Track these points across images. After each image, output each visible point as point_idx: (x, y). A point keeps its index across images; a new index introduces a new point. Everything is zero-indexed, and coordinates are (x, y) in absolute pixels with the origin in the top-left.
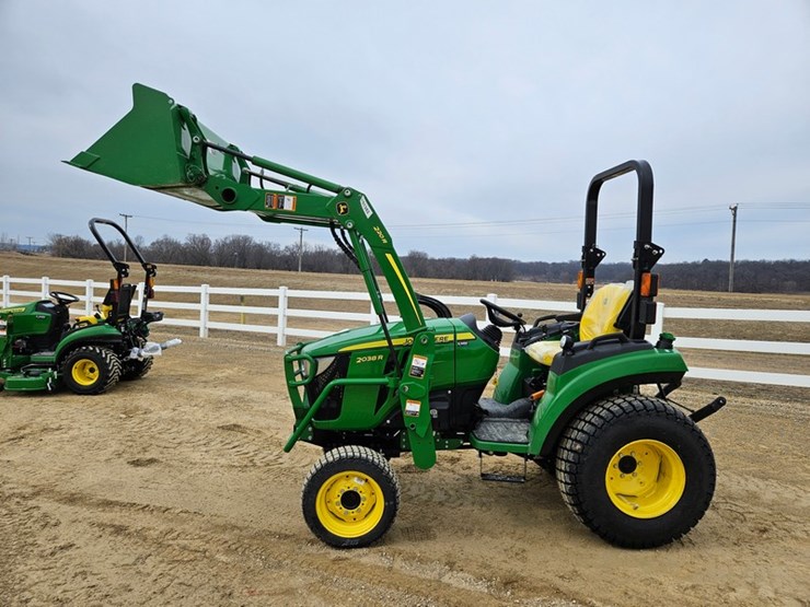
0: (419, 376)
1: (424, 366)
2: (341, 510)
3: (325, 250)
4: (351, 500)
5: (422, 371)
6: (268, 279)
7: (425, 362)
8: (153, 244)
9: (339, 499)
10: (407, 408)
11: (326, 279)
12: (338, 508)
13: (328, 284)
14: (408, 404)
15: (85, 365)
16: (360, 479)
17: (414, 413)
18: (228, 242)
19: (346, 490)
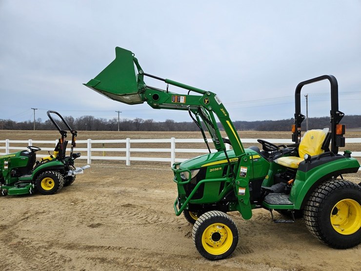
0: (244, 176)
1: (246, 172)
2: (212, 242)
3: (128, 121)
4: (216, 237)
5: (245, 174)
6: (108, 135)
7: (246, 169)
8: (46, 121)
9: (211, 237)
10: (239, 192)
11: (135, 134)
12: (211, 241)
13: (136, 136)
14: (240, 190)
15: (46, 181)
16: (220, 226)
17: (243, 194)
18: (82, 119)
19: (214, 232)
